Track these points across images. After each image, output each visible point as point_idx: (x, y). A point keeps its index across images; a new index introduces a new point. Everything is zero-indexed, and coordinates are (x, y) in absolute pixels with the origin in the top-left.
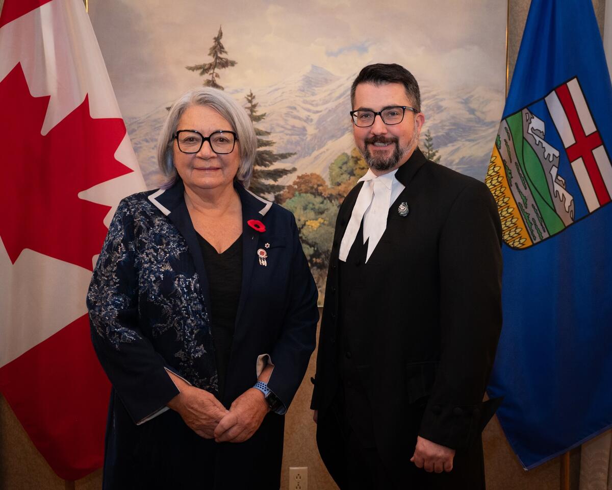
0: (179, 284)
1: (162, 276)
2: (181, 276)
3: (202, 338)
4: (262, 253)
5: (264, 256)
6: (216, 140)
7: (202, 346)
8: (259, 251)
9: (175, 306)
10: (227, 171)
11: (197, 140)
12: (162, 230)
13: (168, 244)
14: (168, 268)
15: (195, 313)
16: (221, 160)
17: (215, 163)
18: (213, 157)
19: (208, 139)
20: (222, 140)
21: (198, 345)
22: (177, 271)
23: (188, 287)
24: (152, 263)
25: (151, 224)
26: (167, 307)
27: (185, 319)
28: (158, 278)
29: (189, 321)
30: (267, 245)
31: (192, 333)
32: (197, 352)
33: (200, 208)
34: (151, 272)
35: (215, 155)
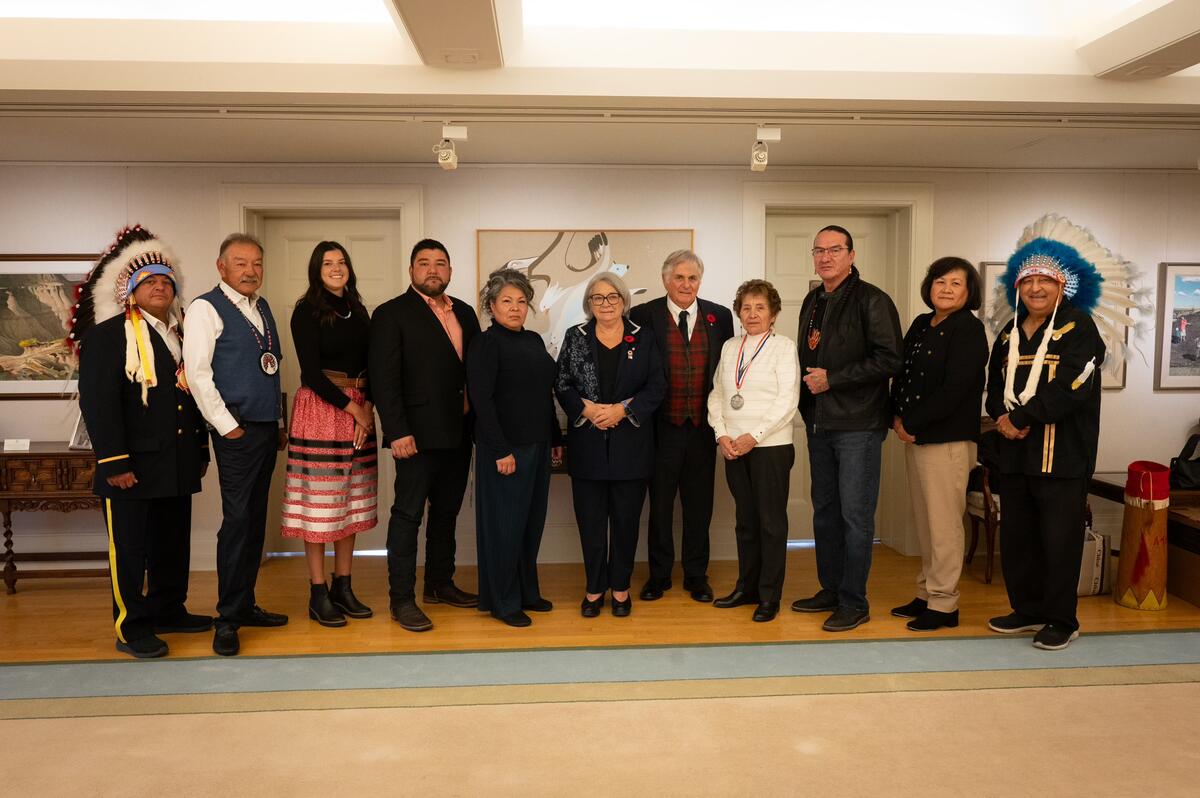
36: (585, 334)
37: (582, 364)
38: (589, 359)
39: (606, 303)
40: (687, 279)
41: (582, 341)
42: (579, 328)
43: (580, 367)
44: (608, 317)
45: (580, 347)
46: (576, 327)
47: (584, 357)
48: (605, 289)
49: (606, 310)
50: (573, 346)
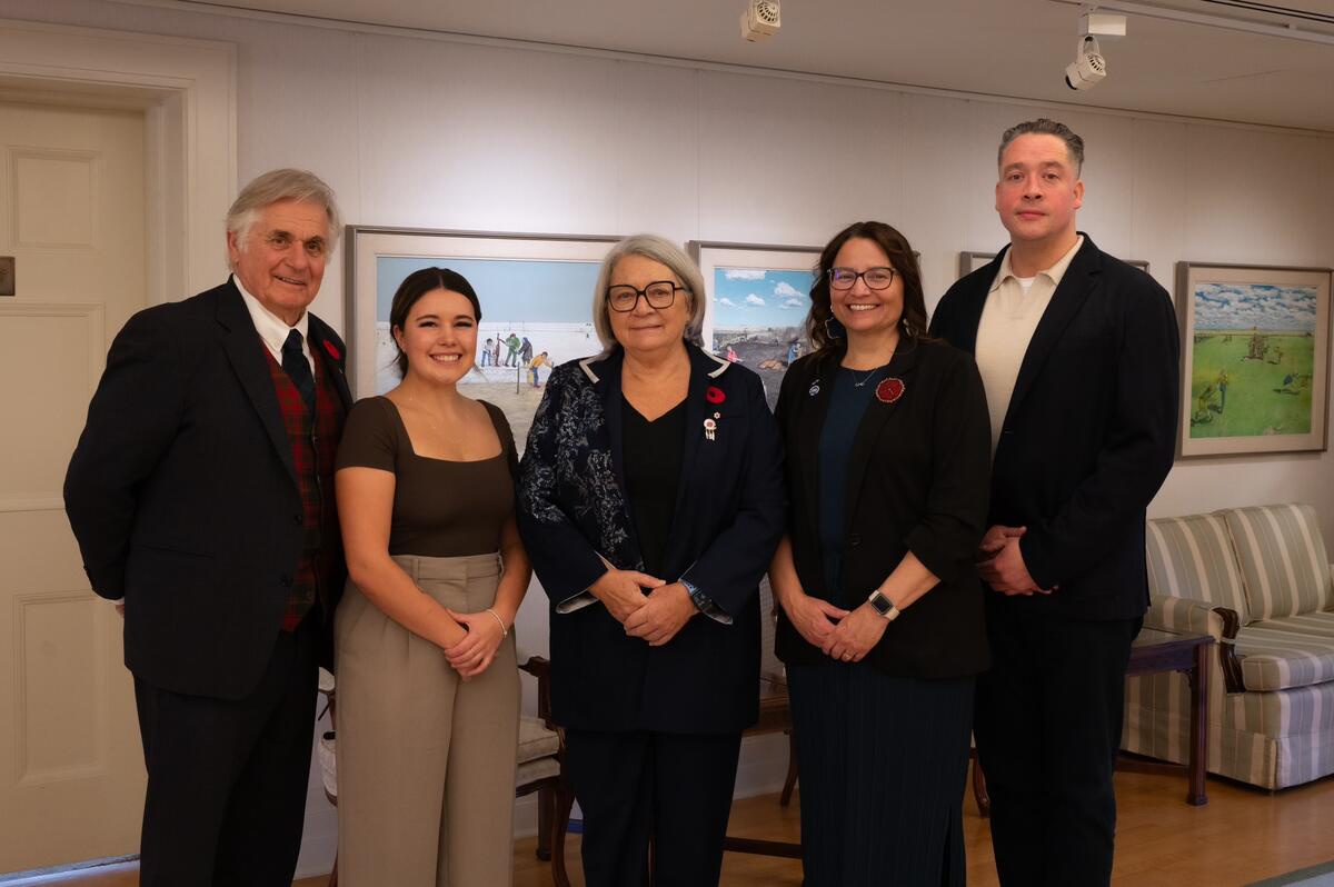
0: (593, 460)
1: (576, 451)
2: (595, 451)
3: (620, 521)
4: (710, 424)
5: (713, 428)
6: (653, 293)
7: (622, 530)
8: (707, 421)
9: (590, 485)
10: (669, 328)
11: (632, 295)
12: (586, 400)
13: (589, 416)
14: (584, 442)
15: (610, 493)
16: (661, 316)
17: (653, 321)
18: (651, 314)
19: (644, 293)
20: (662, 293)
21: (617, 529)
22: (592, 446)
23: (601, 463)
24: (570, 438)
25: (578, 394)
26: (583, 489)
27: (601, 500)
28: (572, 454)
29: (604, 502)
30: (717, 416)
31: (608, 515)
32: (617, 536)
33: (640, 376)
34: (567, 447)
35: (652, 310)
36: (595, 380)
37: (584, 452)
38: (600, 439)
39: (643, 306)
40: (299, 245)
41: (589, 397)
42: (581, 363)
43: (580, 459)
44: (651, 339)
45: (582, 411)
46: (575, 364)
47: (590, 434)
48: (642, 273)
49: (642, 323)
50: (568, 410)
